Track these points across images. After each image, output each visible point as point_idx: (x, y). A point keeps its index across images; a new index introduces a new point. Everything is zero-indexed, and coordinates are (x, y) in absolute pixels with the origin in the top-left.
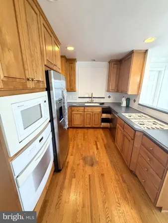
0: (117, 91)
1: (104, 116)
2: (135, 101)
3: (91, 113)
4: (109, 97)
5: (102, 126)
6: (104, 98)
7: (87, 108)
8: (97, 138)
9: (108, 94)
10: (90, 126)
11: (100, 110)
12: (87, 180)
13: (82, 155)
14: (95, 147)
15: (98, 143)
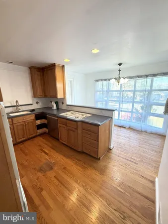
0: (45, 96)
1: (39, 122)
2: (63, 103)
3: (23, 123)
4: (37, 103)
5: (38, 134)
6: (32, 104)
7: (15, 118)
8: (40, 146)
9: (36, 100)
10: (24, 139)
11: (33, 117)
12: (55, 181)
13: (35, 169)
14: (43, 154)
15: (44, 149)
